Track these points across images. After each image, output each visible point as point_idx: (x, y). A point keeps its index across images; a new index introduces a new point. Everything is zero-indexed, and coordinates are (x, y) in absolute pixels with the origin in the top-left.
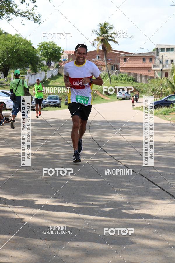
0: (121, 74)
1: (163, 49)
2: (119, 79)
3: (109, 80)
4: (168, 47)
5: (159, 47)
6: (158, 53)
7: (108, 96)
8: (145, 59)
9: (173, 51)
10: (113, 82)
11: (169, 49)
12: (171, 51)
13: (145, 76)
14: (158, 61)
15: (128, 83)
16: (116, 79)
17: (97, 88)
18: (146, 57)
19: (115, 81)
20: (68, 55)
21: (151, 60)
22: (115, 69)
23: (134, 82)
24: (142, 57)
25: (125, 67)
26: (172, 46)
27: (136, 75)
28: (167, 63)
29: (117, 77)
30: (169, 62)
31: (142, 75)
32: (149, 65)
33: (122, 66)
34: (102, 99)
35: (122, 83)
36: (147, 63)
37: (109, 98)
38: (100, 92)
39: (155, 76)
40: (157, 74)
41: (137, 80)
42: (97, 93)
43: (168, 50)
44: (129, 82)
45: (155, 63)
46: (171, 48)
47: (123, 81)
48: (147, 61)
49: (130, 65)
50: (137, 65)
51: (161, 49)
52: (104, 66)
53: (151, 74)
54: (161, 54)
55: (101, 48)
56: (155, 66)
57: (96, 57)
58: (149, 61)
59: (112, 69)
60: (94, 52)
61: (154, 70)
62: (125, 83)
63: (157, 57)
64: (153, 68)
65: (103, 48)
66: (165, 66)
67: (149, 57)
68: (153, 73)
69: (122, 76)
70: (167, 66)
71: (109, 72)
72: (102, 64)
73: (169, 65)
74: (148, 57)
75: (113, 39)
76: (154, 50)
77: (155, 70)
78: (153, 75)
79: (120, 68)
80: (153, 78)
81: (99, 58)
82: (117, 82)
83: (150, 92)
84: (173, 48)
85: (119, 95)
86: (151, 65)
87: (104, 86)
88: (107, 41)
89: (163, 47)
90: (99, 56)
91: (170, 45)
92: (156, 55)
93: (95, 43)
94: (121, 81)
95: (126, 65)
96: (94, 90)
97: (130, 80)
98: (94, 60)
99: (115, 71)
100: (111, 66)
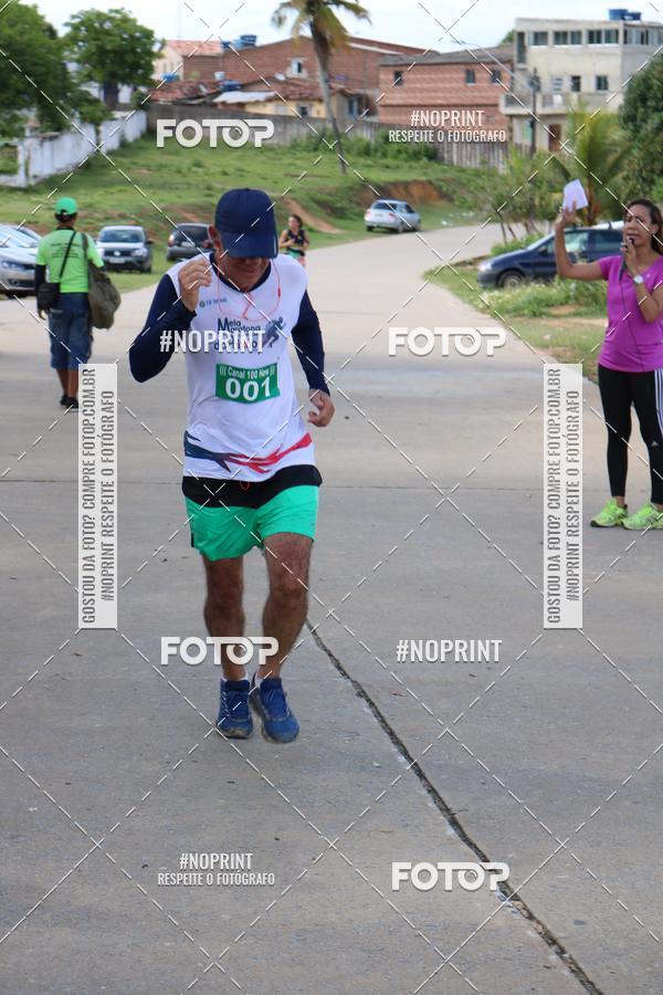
0: (383, 132)
1: (540, 38)
2: (376, 150)
3: (336, 156)
4: (561, 28)
5: (529, 29)
6: (522, 49)
7: (332, 219)
8: (474, 74)
9: (579, 43)
10: (352, 164)
11: (565, 34)
12: (573, 43)
14: (522, 82)
15: (410, 167)
16: (366, 152)
17: (291, 191)
18: (478, 66)
19: (361, 161)
20: (185, 57)
22: (360, 112)
23: (434, 165)
24: (463, 67)
25: (399, 105)
26: (576, 22)
28: (556, 89)
29: (369, 144)
30: (567, 84)
32: (488, 98)
33: (388, 102)
34: (312, 230)
35: (387, 167)
36: (483, 89)
37: (336, 226)
38: (304, 203)
39: (511, 138)
40: (517, 129)
41: (446, 156)
42: (289, 210)
43: (561, 37)
44: (413, 164)
45: (512, 89)
46: (573, 33)
47: (389, 160)
48: (484, 82)
49: (416, 98)
50: (445, 98)
51: (536, 34)
52: (320, 101)
54: (535, 53)
55: (307, 32)
56: (511, 101)
57: (288, 64)
58: (490, 80)
59: (351, 110)
60: (279, 45)
61: (507, 115)
62: (398, 167)
63: (521, 66)
64: (505, 110)
65: (313, 32)
66: (548, 100)
67: (491, 66)
68: (505, 127)
69: (388, 139)
70: (559, 98)
71: (335, 126)
72: (311, 94)
73: (566, 96)
74: (485, 66)
76: (509, 38)
77: (511, 117)
79: (380, 109)
80: (504, 145)
81: (300, 70)
82: (370, 162)
83: (488, 206)
84: (579, 33)
85: (373, 216)
86: (497, 97)
87: (318, 179)
88: (329, 10)
89: (541, 28)
90: (301, 61)
91: (567, 22)
92: (515, 59)
93: (285, 17)
94: (381, 158)
95: (405, 98)
96: (282, 198)
97: (415, 156)
98: (281, 77)
99: (361, 118)
100: (346, 102)
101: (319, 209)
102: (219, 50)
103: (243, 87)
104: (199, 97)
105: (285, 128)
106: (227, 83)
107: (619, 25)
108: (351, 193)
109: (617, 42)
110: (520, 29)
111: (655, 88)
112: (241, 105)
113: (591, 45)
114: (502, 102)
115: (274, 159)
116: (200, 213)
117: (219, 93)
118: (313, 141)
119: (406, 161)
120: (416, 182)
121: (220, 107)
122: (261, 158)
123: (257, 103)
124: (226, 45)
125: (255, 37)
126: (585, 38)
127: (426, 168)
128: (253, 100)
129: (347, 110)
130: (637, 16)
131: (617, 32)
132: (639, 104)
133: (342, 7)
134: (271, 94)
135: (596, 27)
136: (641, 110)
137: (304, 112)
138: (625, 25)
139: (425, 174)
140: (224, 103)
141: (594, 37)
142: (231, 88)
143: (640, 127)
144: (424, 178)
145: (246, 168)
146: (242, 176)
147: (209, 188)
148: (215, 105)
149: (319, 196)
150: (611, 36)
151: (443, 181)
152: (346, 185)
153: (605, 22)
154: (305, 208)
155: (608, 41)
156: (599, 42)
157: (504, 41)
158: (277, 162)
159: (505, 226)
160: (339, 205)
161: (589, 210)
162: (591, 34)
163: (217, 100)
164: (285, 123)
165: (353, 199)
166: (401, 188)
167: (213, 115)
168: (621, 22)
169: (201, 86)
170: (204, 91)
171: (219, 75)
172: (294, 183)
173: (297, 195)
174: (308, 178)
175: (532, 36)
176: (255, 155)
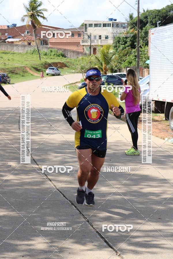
0: (50, 49)
1: (91, 25)
2: (48, 54)
3: (38, 56)
4: (96, 23)
5: (88, 23)
6: (86, 28)
7: (37, 72)
8: (74, 35)
9: (101, 27)
10: (42, 58)
11: (97, 24)
12: (99, 27)
13: (74, 52)
14: (86, 37)
15: (57, 58)
16: (46, 55)
17: (27, 65)
18: (74, 33)
19: (44, 57)
21: (79, 35)
22: (44, 44)
23: (63, 58)
25: (54, 43)
26: (100, 22)
27: (65, 50)
28: (95, 39)
29: (46, 53)
30: (98, 37)
31: (71, 51)
32: (77, 41)
33: (51, 42)
34: (32, 75)
36: (76, 39)
37: (38, 74)
38: (30, 68)
39: (83, 51)
40: (85, 49)
41: (66, 56)
42: (26, 70)
43: (96, 25)
45: (83, 38)
46: (99, 24)
47: (52, 57)
48: (76, 37)
49: (59, 41)
50: (66, 41)
51: (90, 24)
52: (34, 41)
53: (80, 50)
54: (89, 29)
55: (30, 23)
56: (83, 42)
57: (25, 32)
58: (77, 36)
59: (41, 44)
60: (22, 27)
61: (82, 45)
62: (54, 58)
63: (86, 32)
64: (81, 44)
65: (32, 23)
66: (93, 41)
67: (78, 33)
68: (82, 48)
69: (51, 51)
70: (96, 41)
71: (38, 48)
72: (31, 39)
73: (97, 40)
74: (76, 33)
75: (42, 15)
76: (82, 25)
77: (83, 46)
78: (82, 51)
79: (49, 43)
80: (82, 53)
81: (28, 33)
82: (47, 57)
83: (79, 69)
84: (101, 24)
85: (48, 71)
86: (80, 41)
87: (33, 61)
88: (36, 18)
89: (91, 23)
90: (28, 31)
91: (98, 21)
92: (84, 31)
93: (24, 19)
94: (50, 56)
95: (55, 41)
96: (24, 66)
97: (59, 56)
98: (23, 35)
99: (44, 46)
100: (40, 41)
101: (34, 69)
102: (6, 28)
103: (13, 37)
104: (1, 40)
105: (24, 48)
106: (8, 36)
107: (111, 22)
108: (42, 65)
109: (110, 27)
110: (85, 23)
111: (121, 39)
112: (12, 42)
113: (104, 27)
114: (81, 42)
115: (21, 56)
116: (3, 70)
117: (7, 39)
118: (32, 51)
119: (56, 57)
120: (59, 62)
121: (7, 42)
122: (18, 56)
123: (17, 41)
124: (8, 26)
125: (16, 24)
126: (102, 25)
127: (62, 59)
128: (16, 41)
129: (40, 44)
130: (115, 20)
131: (110, 24)
132: (117, 43)
133: (39, 17)
134: (21, 39)
135: (105, 23)
136: (118, 44)
137: (29, 44)
138: (113, 22)
139: (61, 60)
140: (8, 42)
141: (105, 25)
142: (9, 38)
143: (118, 49)
144: (61, 61)
145: (14, 59)
146: (13, 61)
147: (5, 64)
148: (6, 42)
149: (33, 66)
150: (109, 25)
151: (66, 62)
152: (41, 63)
153: (107, 22)
154: (30, 69)
156: (106, 26)
158: (23, 57)
159: (83, 74)
160: (39, 68)
161: (105, 70)
162: (104, 24)
163: (6, 41)
164: (24, 47)
165: (43, 67)
166: (55, 64)
167: (5, 45)
168: (112, 21)
169: (2, 37)
170: (3, 38)
171: (6, 34)
172: (27, 63)
173: (28, 66)
174: (31, 61)
175: (89, 25)
176: (17, 55)
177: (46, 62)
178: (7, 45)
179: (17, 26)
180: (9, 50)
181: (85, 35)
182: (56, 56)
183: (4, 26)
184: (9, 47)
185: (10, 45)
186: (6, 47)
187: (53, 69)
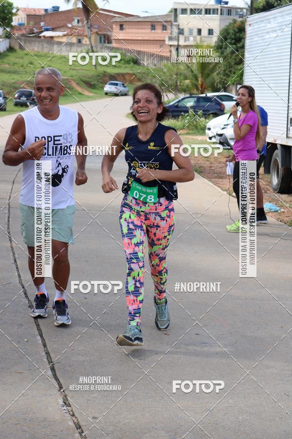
1: (184, 11)
4: (193, 7)
5: (179, 7)
6: (176, 16)
7: (90, 89)
8: (155, 27)
9: (201, 14)
11: (195, 10)
12: (198, 14)
13: (152, 55)
14: (175, 31)
15: (126, 67)
17: (72, 76)
18: (157, 23)
20: (28, 15)
21: (164, 28)
22: (105, 42)
23: (136, 66)
24: (150, 23)
25: (122, 40)
26: (200, 5)
27: (139, 52)
28: (191, 34)
30: (195, 32)
31: (149, 54)
32: (160, 37)
33: (117, 38)
34: (80, 94)
36: (159, 34)
37: (91, 92)
38: (78, 82)
39: (171, 55)
40: (174, 52)
41: (141, 62)
42: (71, 85)
43: (193, 11)
44: (127, 65)
45: (171, 34)
46: (198, 9)
48: (159, 30)
50: (142, 37)
52: (87, 37)
53: (165, 52)
54: (181, 17)
55: (80, 5)
56: (170, 39)
57: (73, 20)
58: (161, 29)
59: (101, 41)
60: (69, 11)
61: (169, 45)
62: (120, 67)
63: (175, 23)
64: (167, 42)
65: (83, 6)
66: (187, 39)
67: (162, 23)
68: (168, 50)
70: (191, 38)
71: (92, 47)
72: (83, 33)
73: (195, 37)
74: (160, 23)
76: (171, 11)
77: (171, 46)
78: (168, 55)
79: (113, 41)
81: (78, 22)
84: (201, 9)
85: (108, 88)
86: (165, 37)
87: (84, 71)
89: (184, 7)
90: (79, 18)
91: (196, 4)
92: (173, 20)
95: (124, 36)
96: (68, 79)
97: (128, 62)
98: (70, 26)
99: (105, 45)
100: (98, 37)
101: (84, 84)
102: (43, 13)
103: (53, 30)
104: (33, 33)
105: (71, 48)
106: (46, 27)
107: (218, 7)
108: (98, 78)
109: (217, 14)
110: (175, 7)
112: (52, 37)
113: (206, 15)
114: (167, 39)
117: (42, 32)
119: (124, 64)
120: (128, 73)
121: (42, 38)
122: (60, 61)
123: (59, 36)
124: (46, 10)
125: (59, 7)
126: (203, 12)
127: (133, 67)
128: (57, 35)
129: (99, 41)
130: (227, 3)
131: (218, 9)
132: (224, 41)
134: (65, 33)
135: (208, 7)
137: (79, 41)
138: (221, 7)
139: (132, 70)
140: (44, 36)
141: (208, 11)
142: (47, 30)
143: (224, 51)
144: (131, 72)
148: (40, 37)
149: (84, 79)
150: (215, 11)
151: (140, 73)
152: (96, 74)
153: (212, 5)
154: (78, 84)
155: (213, 14)
156: (210, 14)
157: (169, 12)
158: (67, 63)
160: (93, 83)
161: (202, 88)
162: (206, 10)
163: (41, 35)
164: (71, 46)
165: (99, 80)
166: (121, 76)
167: (39, 42)
168: (220, 5)
169: (34, 29)
170: (36, 30)
171: (42, 24)
172: (73, 73)
173: (74, 78)
174: (80, 71)
175: (181, 10)
176: (57, 60)
177: (105, 72)
178: (42, 41)
179: (60, 10)
180: (46, 50)
181: (174, 27)
182: (123, 62)
183: (39, 10)
184: (45, 45)
185: (47, 42)
186: (40, 46)
187: (117, 84)
